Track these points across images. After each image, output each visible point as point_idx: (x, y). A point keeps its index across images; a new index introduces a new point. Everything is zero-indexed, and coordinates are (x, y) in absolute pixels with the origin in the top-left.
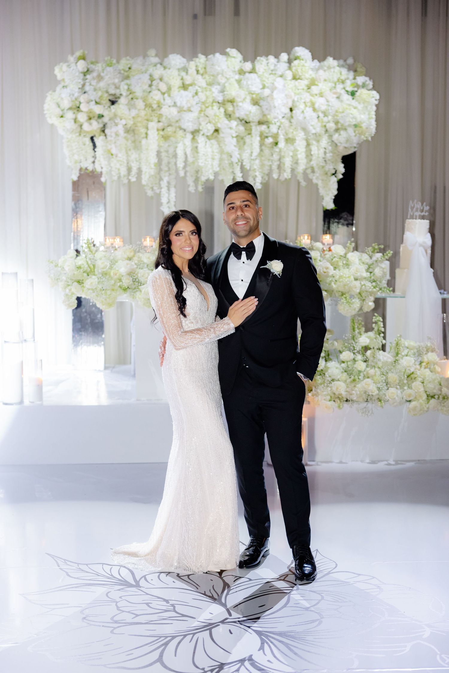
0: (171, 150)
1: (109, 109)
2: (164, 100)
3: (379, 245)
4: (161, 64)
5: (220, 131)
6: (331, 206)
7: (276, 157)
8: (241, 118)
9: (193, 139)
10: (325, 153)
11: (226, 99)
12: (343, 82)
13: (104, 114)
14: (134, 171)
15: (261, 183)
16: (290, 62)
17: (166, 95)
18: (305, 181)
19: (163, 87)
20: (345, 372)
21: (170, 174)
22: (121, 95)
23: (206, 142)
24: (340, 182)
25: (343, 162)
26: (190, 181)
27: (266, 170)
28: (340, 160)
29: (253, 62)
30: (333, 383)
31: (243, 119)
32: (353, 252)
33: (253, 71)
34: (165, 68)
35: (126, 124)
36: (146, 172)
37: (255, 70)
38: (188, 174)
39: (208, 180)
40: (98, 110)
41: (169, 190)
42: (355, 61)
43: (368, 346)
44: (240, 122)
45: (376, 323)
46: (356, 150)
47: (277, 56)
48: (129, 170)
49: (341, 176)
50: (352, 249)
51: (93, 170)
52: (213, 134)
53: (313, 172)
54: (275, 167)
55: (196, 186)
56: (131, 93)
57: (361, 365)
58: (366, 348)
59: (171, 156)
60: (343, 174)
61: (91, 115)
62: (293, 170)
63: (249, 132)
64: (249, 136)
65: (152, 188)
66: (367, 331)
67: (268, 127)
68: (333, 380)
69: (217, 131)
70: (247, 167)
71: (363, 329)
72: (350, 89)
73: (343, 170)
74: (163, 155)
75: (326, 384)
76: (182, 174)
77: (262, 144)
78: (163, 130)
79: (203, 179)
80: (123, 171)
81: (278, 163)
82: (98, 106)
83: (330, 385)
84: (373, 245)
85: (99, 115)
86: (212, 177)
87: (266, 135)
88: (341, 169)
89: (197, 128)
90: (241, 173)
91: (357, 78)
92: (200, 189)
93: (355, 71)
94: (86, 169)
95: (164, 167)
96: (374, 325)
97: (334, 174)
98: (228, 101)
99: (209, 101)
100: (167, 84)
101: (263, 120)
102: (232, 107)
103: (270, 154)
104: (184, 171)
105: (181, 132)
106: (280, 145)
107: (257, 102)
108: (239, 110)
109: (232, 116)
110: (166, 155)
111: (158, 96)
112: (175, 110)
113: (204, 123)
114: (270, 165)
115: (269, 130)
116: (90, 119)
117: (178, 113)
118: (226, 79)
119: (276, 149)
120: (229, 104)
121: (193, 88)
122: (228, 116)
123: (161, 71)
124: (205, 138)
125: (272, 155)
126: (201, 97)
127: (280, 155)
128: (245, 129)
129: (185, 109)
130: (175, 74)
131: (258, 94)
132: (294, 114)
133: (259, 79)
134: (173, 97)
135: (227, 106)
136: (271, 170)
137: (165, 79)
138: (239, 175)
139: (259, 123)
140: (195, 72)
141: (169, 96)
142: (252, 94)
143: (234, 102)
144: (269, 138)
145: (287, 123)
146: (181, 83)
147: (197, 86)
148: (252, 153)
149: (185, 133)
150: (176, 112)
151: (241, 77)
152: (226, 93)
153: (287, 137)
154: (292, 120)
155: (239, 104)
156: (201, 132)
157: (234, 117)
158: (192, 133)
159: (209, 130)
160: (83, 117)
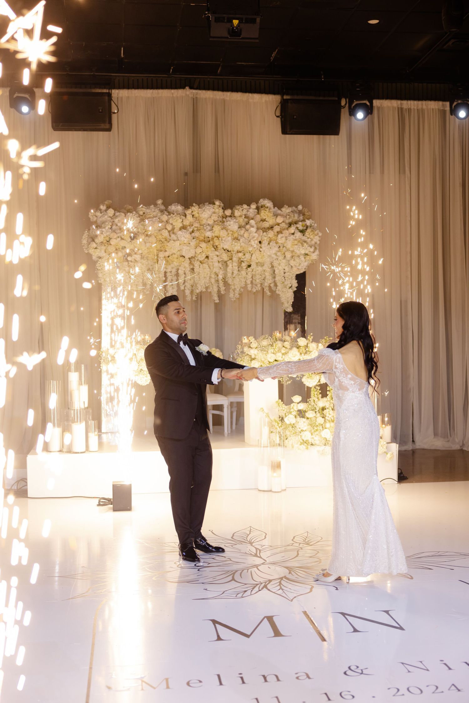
0: (174, 271)
1: (130, 243)
2: (170, 236)
3: (329, 337)
4: (166, 210)
5: (209, 258)
6: (290, 309)
7: (249, 276)
9: (190, 263)
10: (285, 273)
11: (214, 235)
12: (296, 223)
13: (127, 246)
14: (148, 287)
15: (239, 294)
16: (258, 208)
17: (171, 232)
18: (270, 292)
19: (169, 227)
20: (310, 425)
23: (200, 265)
24: (295, 292)
25: (296, 279)
26: (188, 292)
27: (243, 284)
28: (294, 278)
29: (232, 209)
30: (302, 433)
31: (226, 249)
32: (312, 342)
33: (232, 216)
34: (169, 213)
35: (142, 253)
37: (234, 214)
39: (201, 292)
40: (123, 243)
42: (303, 208)
43: (324, 407)
44: (224, 251)
45: (329, 391)
46: (306, 270)
47: (249, 205)
49: (295, 289)
50: (311, 340)
52: (204, 260)
53: (276, 285)
54: (249, 282)
55: (192, 297)
56: (146, 231)
57: (320, 420)
58: (323, 409)
59: (173, 275)
60: (296, 288)
61: (117, 247)
62: (262, 285)
63: (231, 258)
64: (231, 261)
66: (322, 397)
67: (244, 255)
68: (302, 431)
69: (207, 257)
70: (230, 281)
71: (321, 395)
72: (301, 228)
73: (296, 285)
74: (168, 274)
75: (297, 434)
76: (182, 288)
77: (239, 266)
78: (169, 257)
79: (198, 291)
81: (251, 280)
82: (123, 241)
83: (301, 434)
84: (325, 338)
85: (123, 247)
86: (204, 290)
87: (242, 260)
88: (295, 284)
89: (194, 256)
90: (224, 287)
91: (306, 220)
92: (194, 298)
93: (304, 215)
96: (328, 393)
97: (290, 287)
98: (215, 237)
99: (202, 237)
100: (172, 224)
101: (241, 250)
102: (218, 241)
103: (246, 273)
104: (184, 285)
105: (181, 258)
106: (252, 267)
107: (236, 237)
108: (223, 243)
109: (218, 246)
110: (170, 274)
111: (165, 233)
112: (178, 243)
113: (198, 252)
114: (246, 281)
115: (245, 256)
116: (116, 249)
117: (180, 245)
118: (213, 221)
119: (249, 269)
120: (216, 238)
121: (190, 228)
122: (215, 247)
123: (167, 215)
124: (199, 263)
125: (247, 274)
126: (196, 234)
127: (253, 274)
128: (228, 256)
129: (185, 242)
130: (178, 218)
131: (237, 232)
132: (263, 245)
133: (237, 221)
134: (176, 234)
135: (215, 240)
136: (246, 285)
137: (171, 221)
138: (223, 289)
139: (239, 252)
140: (192, 216)
141: (173, 233)
142: (233, 232)
143: (220, 237)
144: (245, 262)
145: (258, 252)
146: (182, 224)
147: (194, 226)
148: (233, 272)
149: (184, 259)
150: (179, 244)
151: (224, 219)
152: (214, 231)
153: (257, 261)
154: (261, 249)
155: (223, 239)
156: (196, 259)
157: (220, 247)
158: (189, 258)
159: (202, 257)
160: (111, 249)
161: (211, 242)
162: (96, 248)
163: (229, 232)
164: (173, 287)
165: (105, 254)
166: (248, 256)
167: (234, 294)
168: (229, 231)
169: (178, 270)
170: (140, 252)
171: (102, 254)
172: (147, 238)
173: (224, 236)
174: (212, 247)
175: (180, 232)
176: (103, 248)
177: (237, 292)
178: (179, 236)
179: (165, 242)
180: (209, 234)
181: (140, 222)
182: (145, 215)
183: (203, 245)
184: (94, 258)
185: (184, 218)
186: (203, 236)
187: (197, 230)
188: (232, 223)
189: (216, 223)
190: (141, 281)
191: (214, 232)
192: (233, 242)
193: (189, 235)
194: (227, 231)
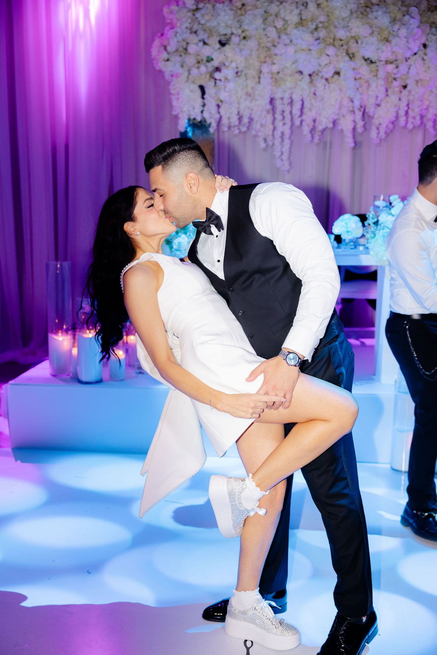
0: (287, 96)
1: (219, 50)
2: (279, 37)
5: (341, 74)
7: (404, 102)
8: (366, 57)
9: (312, 82)
11: (349, 35)
13: (214, 57)
14: (245, 120)
15: (386, 132)
17: (282, 32)
19: (279, 23)
21: (284, 124)
22: (232, 34)
23: (325, 86)
26: (306, 130)
27: (392, 117)
31: (368, 59)
35: (236, 67)
36: (257, 121)
38: (304, 123)
40: (206, 51)
41: (282, 141)
44: (363, 62)
48: (240, 119)
51: (201, 121)
52: (333, 77)
54: (402, 113)
56: (243, 32)
59: (287, 104)
61: (199, 58)
62: (422, 117)
63: (375, 74)
64: (375, 78)
65: (265, 140)
67: (397, 67)
69: (337, 72)
74: (277, 102)
76: (297, 122)
77: (389, 87)
78: (278, 73)
80: (235, 120)
81: (406, 108)
82: (206, 47)
85: (208, 57)
86: (331, 125)
87: (393, 76)
89: (316, 70)
90: (363, 121)
94: (194, 119)
95: (278, 116)
98: (352, 37)
99: (330, 38)
100: (284, 20)
101: (391, 58)
102: (355, 44)
103: (398, 99)
104: (300, 119)
105: (297, 76)
106: (409, 88)
107: (385, 38)
108: (364, 47)
109: (356, 55)
110: (281, 102)
111: (272, 33)
112: (291, 50)
113: (323, 64)
114: (397, 112)
115: (397, 70)
116: (199, 62)
117: (296, 52)
118: (349, 12)
119: (405, 92)
120: (353, 41)
121: (312, 24)
122: (351, 55)
123: (278, 6)
124: (324, 81)
125: (400, 99)
126: (322, 34)
127: (409, 100)
128: (370, 70)
129: (304, 47)
130: (293, 7)
131: (387, 28)
132: (428, 50)
133: (388, 11)
134: (290, 35)
135: (350, 43)
136: (397, 117)
137: (282, 14)
138: (360, 124)
139: (387, 62)
140: (316, 6)
141: (286, 34)
142: (380, 29)
143: (359, 38)
144: (398, 79)
145: (420, 62)
146: (299, 18)
147: (318, 21)
148: (377, 97)
149: (302, 76)
150: (293, 51)
151: (368, 9)
152: (349, 28)
153: (418, 78)
154: (425, 58)
155: (365, 40)
156: (320, 75)
157: (358, 56)
158: (310, 75)
159: (328, 72)
160: (190, 60)
161: (345, 47)
162: (168, 60)
163: (374, 29)
164: (285, 121)
165: (180, 70)
166: (403, 68)
167: (378, 133)
168: (374, 26)
169: (292, 94)
170: (234, 65)
171: (178, 69)
172: (244, 42)
173: (366, 35)
174: (345, 54)
175: (295, 32)
176: (178, 59)
177: (382, 130)
178: (293, 38)
179: (272, 48)
180: (341, 34)
181: (234, 18)
182: (244, 7)
183: (331, 51)
184: (167, 76)
185: (303, 8)
186: (332, 36)
187: (323, 27)
188: (380, 13)
189: (355, 15)
190: (236, 112)
191: (350, 31)
192: (380, 45)
193: (310, 35)
194: (371, 27)
